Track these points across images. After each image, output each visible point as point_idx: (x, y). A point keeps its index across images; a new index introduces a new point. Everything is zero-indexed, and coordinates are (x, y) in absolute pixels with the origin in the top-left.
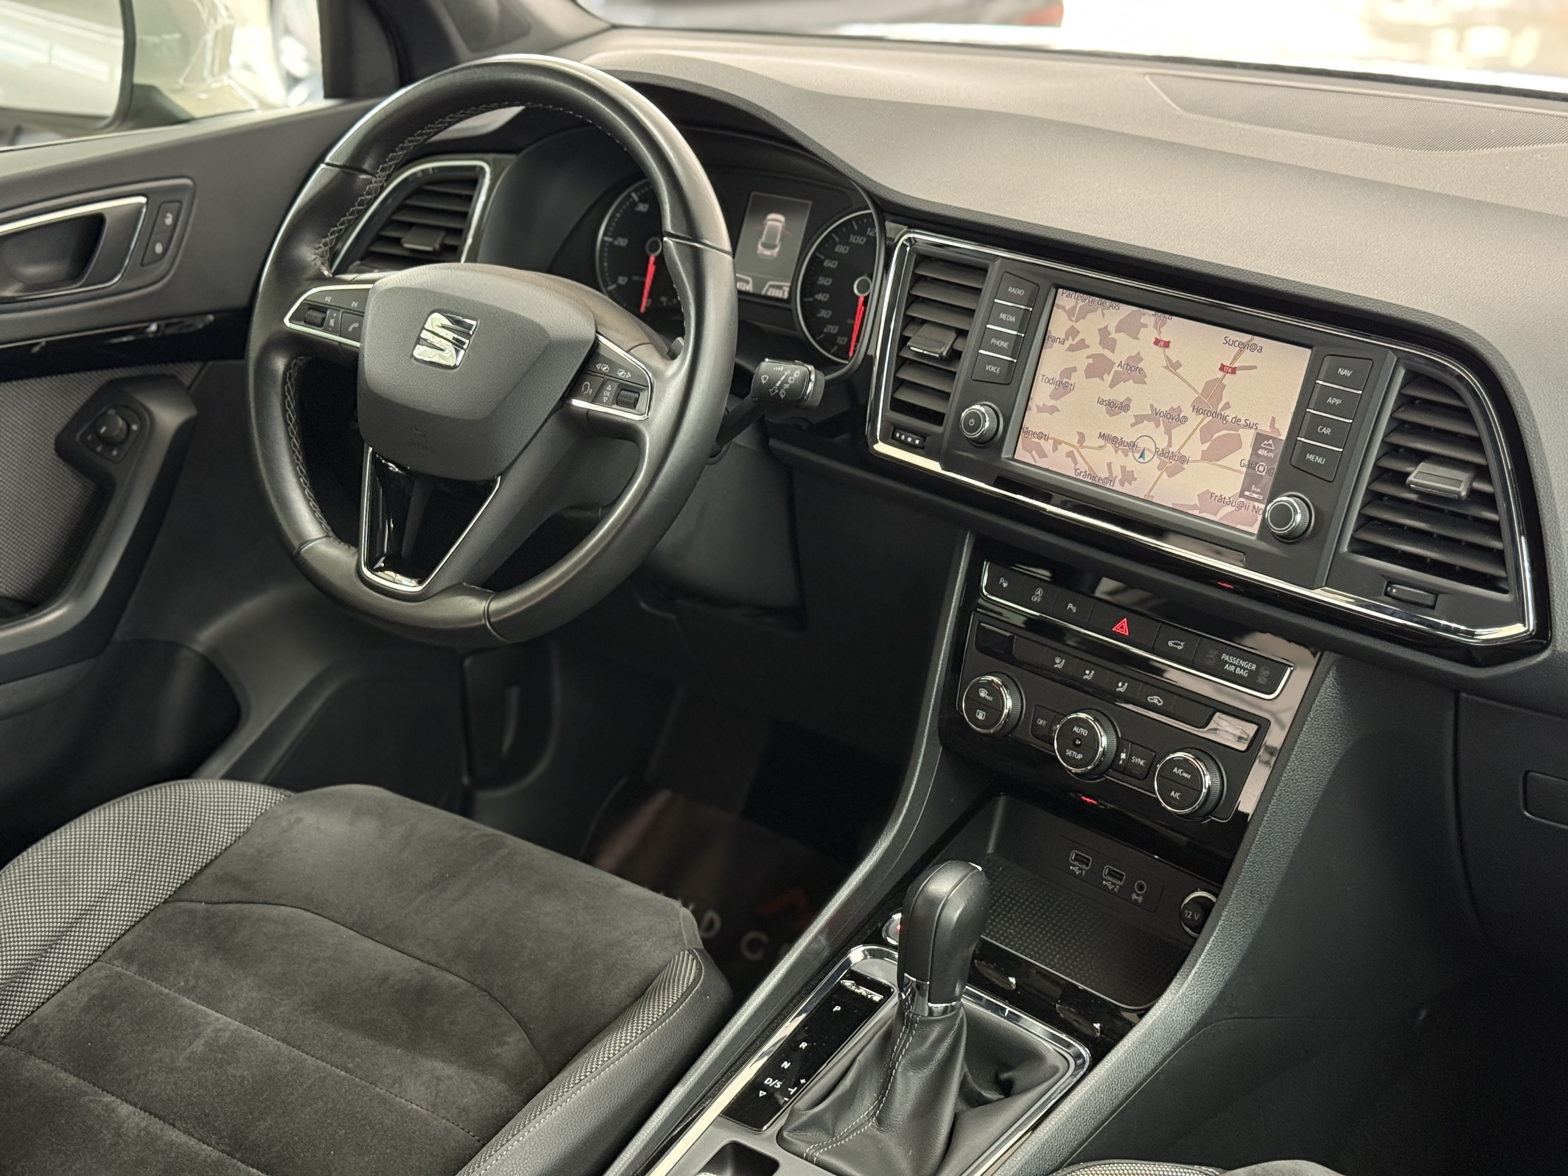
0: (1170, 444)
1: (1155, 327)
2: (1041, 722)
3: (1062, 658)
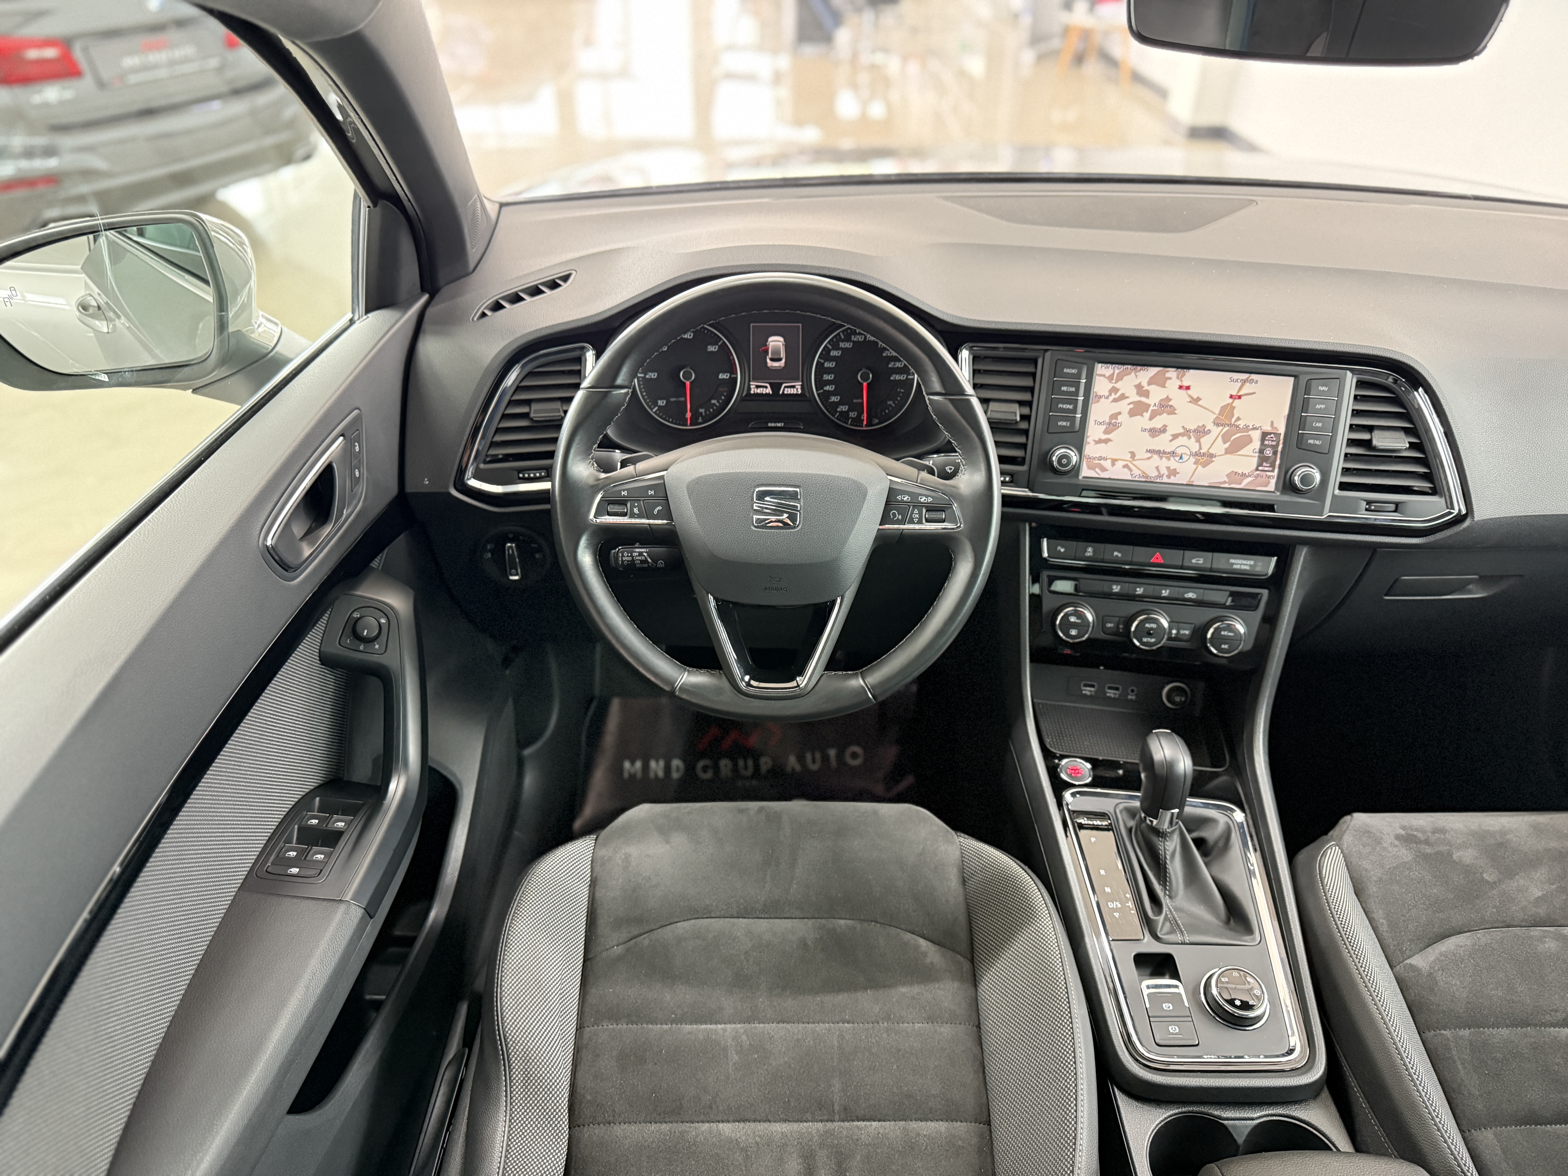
0: (1200, 448)
1: (1178, 378)
2: (1109, 625)
3: (1117, 585)
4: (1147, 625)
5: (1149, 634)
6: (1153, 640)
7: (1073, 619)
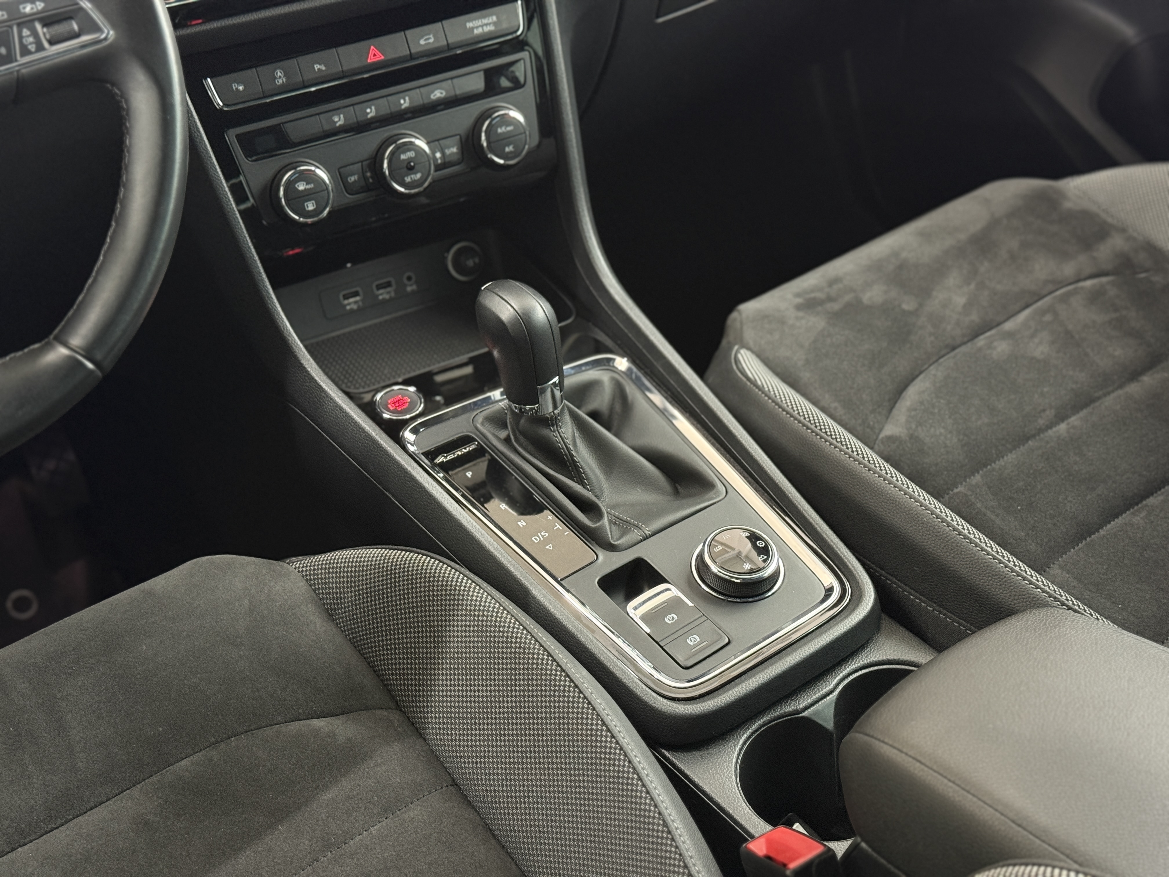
2: (352, 179)
3: (339, 115)
4: (403, 157)
5: (410, 169)
6: (419, 176)
7: (301, 186)
